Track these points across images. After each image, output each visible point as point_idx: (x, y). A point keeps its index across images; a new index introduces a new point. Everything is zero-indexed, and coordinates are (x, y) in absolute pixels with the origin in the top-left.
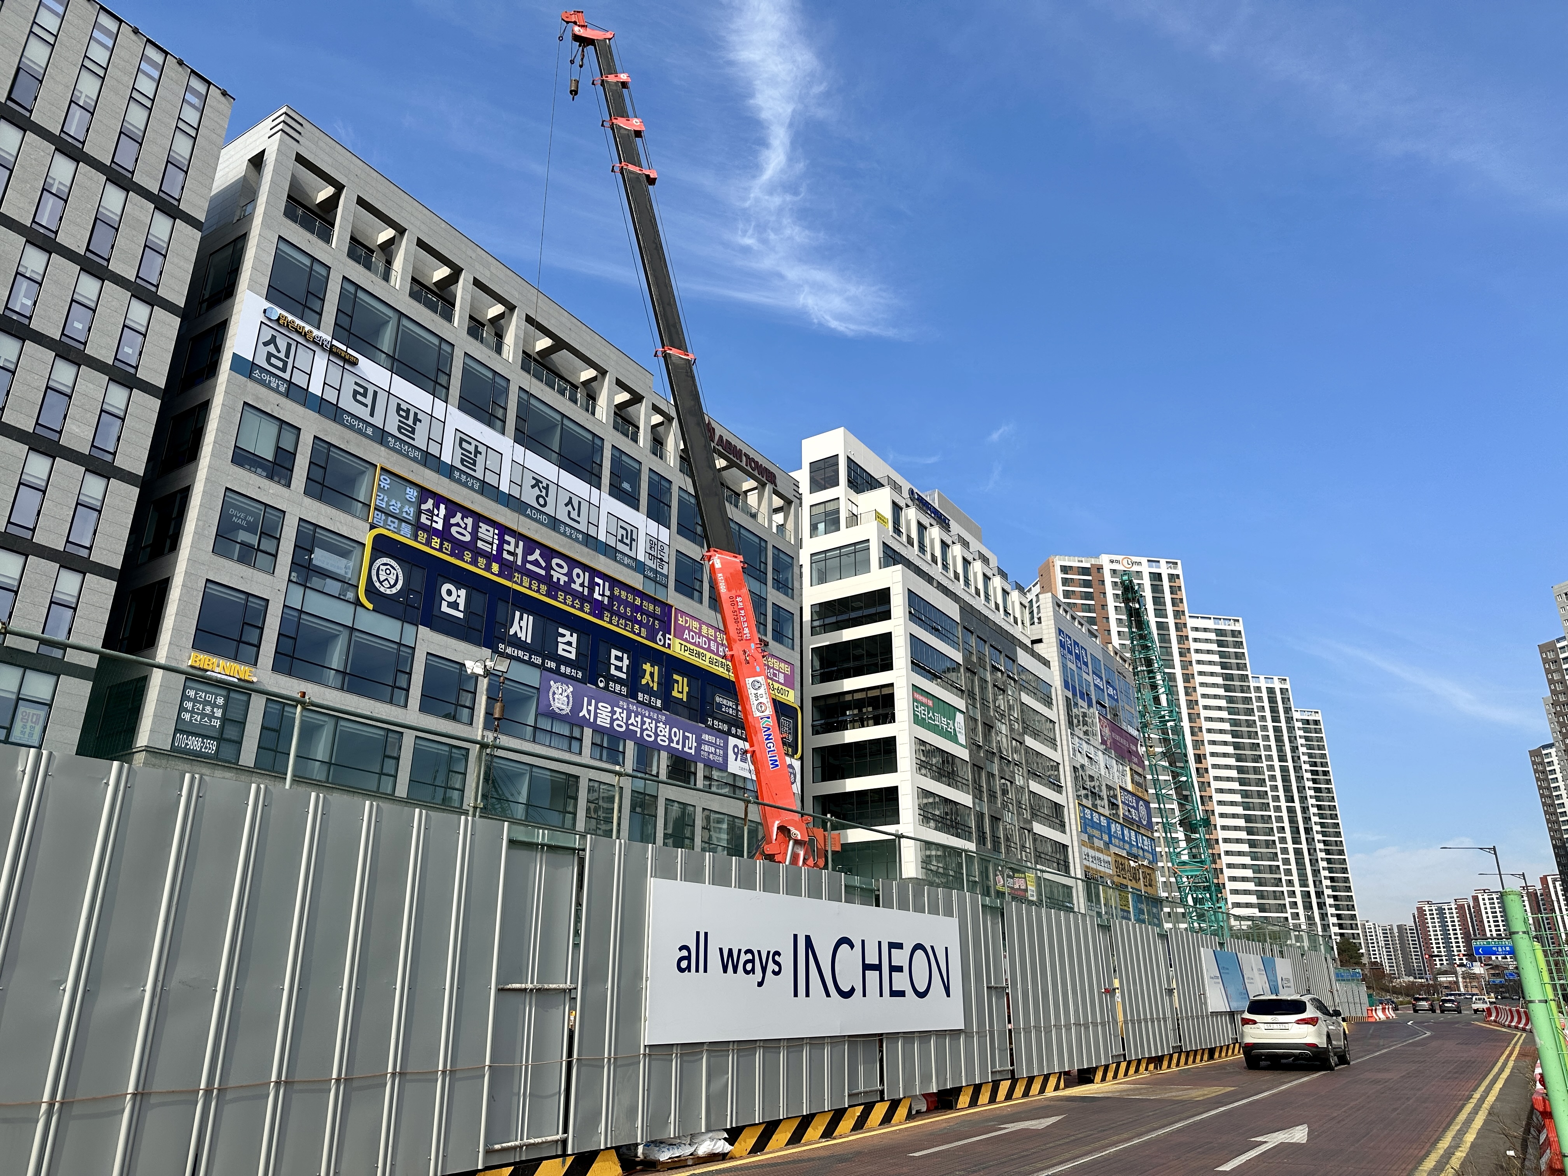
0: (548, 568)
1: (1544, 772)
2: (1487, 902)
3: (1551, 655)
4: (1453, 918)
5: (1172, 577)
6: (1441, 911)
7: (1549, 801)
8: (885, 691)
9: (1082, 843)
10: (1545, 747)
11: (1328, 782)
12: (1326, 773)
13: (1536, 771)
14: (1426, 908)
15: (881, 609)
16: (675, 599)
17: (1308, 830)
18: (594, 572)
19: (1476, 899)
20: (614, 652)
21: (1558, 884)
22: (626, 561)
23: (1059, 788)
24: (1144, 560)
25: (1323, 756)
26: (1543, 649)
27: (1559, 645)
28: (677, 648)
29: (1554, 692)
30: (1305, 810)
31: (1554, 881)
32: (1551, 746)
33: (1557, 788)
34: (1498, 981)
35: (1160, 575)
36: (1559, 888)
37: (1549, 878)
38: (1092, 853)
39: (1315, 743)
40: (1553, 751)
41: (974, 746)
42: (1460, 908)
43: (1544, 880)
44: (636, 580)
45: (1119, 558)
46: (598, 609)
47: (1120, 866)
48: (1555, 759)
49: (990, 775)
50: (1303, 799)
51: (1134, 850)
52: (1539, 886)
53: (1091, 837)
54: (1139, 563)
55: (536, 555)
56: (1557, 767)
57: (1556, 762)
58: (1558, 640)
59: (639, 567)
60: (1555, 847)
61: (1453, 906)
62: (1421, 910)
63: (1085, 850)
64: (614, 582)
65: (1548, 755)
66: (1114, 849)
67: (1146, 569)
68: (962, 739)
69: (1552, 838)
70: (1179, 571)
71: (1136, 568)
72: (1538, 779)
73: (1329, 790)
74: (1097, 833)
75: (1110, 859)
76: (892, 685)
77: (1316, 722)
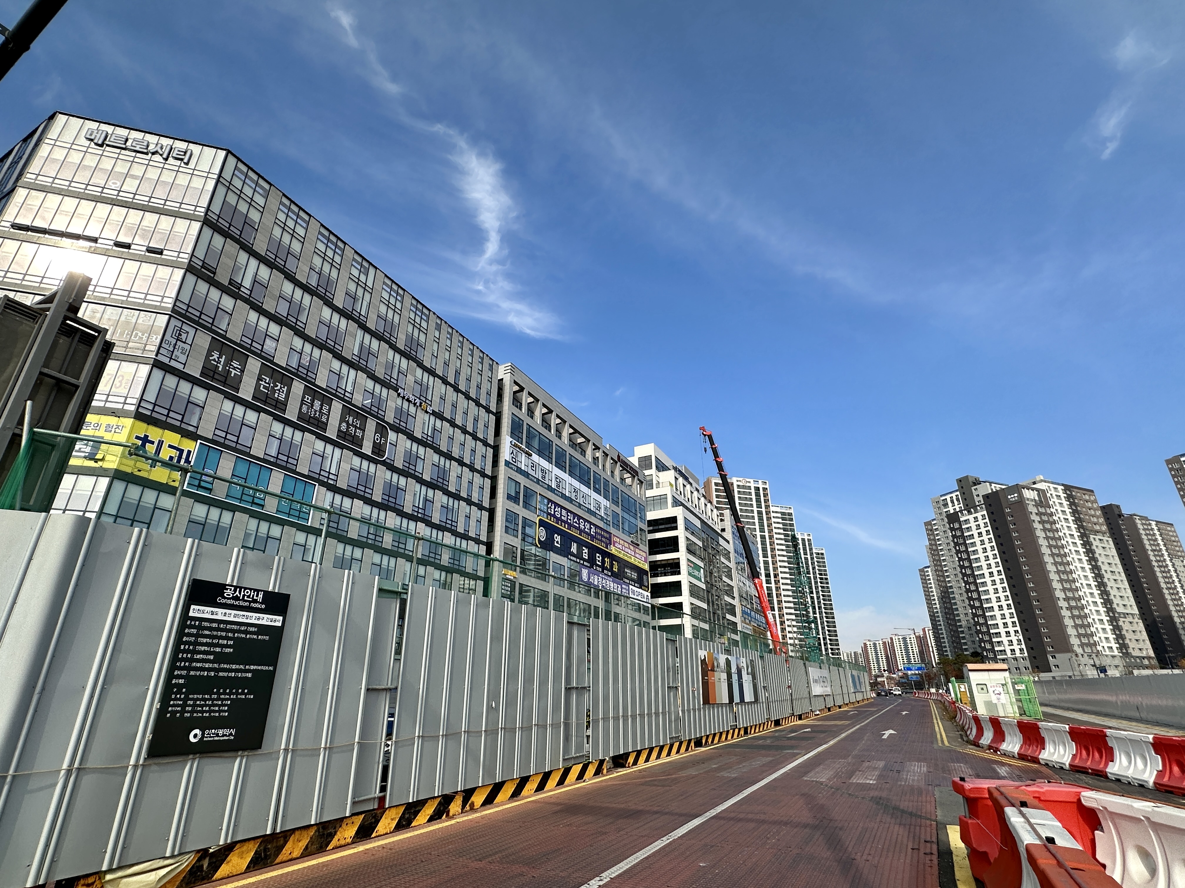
0: (579, 524)
1: (925, 579)
2: (897, 640)
3: (929, 527)
4: (880, 647)
5: (765, 489)
6: (875, 644)
7: (927, 594)
8: (677, 561)
9: (742, 622)
10: (926, 567)
11: (827, 583)
12: (826, 579)
13: (922, 579)
14: (868, 643)
15: (673, 525)
16: (613, 531)
17: (820, 608)
18: (591, 523)
19: (891, 639)
20: (598, 555)
21: (930, 632)
22: (599, 517)
23: (733, 598)
24: (752, 481)
25: (825, 571)
26: (926, 524)
27: (933, 523)
28: (613, 550)
29: (930, 544)
30: (818, 598)
31: (929, 630)
32: (928, 567)
33: (931, 588)
34: (903, 680)
35: (759, 488)
36: (931, 634)
37: (926, 629)
38: (745, 625)
39: (822, 564)
40: (929, 569)
41: (706, 582)
42: (884, 643)
43: (924, 630)
44: (601, 524)
45: (741, 479)
46: (593, 538)
47: (754, 631)
48: (930, 573)
49: (712, 595)
50: (817, 593)
51: (759, 623)
52: (921, 633)
53: (745, 619)
54: (749, 482)
55: (576, 520)
56: (931, 577)
57: (931, 575)
58: (933, 520)
59: (602, 519)
60: (930, 615)
61: (881, 642)
62: (865, 644)
63: (743, 624)
64: (596, 526)
65: (927, 571)
66: (752, 623)
67: (752, 485)
68: (703, 580)
69: (929, 611)
70: (767, 486)
71: (748, 484)
72: (922, 583)
73: (828, 587)
74: (747, 617)
75: (751, 628)
76: (679, 559)
77: (822, 554)
